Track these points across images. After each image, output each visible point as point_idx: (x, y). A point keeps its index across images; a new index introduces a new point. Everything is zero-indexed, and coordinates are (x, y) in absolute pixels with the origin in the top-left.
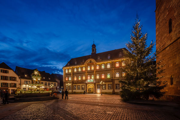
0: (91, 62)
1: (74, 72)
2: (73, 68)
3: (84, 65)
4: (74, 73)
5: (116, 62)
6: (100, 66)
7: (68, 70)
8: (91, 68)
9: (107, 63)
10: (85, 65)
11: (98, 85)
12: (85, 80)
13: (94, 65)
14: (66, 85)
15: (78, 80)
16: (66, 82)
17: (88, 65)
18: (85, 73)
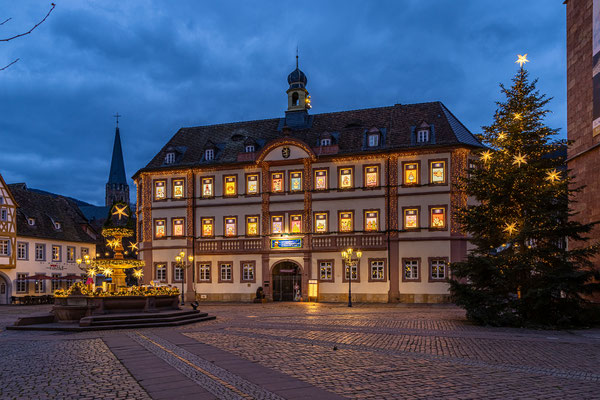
0: (286, 153)
1: (201, 198)
2: (194, 176)
3: (255, 169)
4: (199, 202)
5: (403, 163)
6: (332, 174)
7: (170, 185)
9: (364, 166)
10: (260, 166)
11: (321, 263)
12: (259, 236)
13: (301, 167)
14: (154, 260)
15: (222, 239)
16: (155, 244)
17: (272, 169)
18: (259, 203)
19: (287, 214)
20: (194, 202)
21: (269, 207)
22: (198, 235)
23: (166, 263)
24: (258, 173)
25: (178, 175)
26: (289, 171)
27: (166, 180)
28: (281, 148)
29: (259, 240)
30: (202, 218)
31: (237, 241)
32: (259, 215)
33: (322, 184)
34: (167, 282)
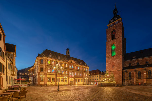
0: (71, 62)
6: (77, 67)
8: (71, 67)
9: (80, 67)
14: (47, 77)
16: (48, 73)
18: (68, 69)
23: (50, 78)
24: (68, 64)
28: (71, 61)
32: (68, 71)
33: (76, 68)
34: (50, 82)
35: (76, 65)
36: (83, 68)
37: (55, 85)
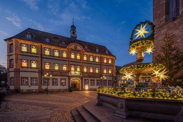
6: (88, 57)
9: (96, 56)
10: (68, 49)
11: (85, 80)
12: (67, 71)
13: (80, 53)
15: (53, 70)
16: (21, 69)
17: (71, 51)
18: (67, 61)
19: (76, 66)
20: (41, 56)
21: (70, 62)
22: (43, 68)
23: (28, 78)
24: (67, 51)
25: (34, 44)
26: (77, 53)
27: (27, 44)
28: (74, 46)
29: (67, 72)
30: (45, 62)
31: (59, 72)
32: (67, 65)
33: (85, 58)
34: (28, 85)
35: (86, 53)
36: (101, 59)
37: (37, 91)
